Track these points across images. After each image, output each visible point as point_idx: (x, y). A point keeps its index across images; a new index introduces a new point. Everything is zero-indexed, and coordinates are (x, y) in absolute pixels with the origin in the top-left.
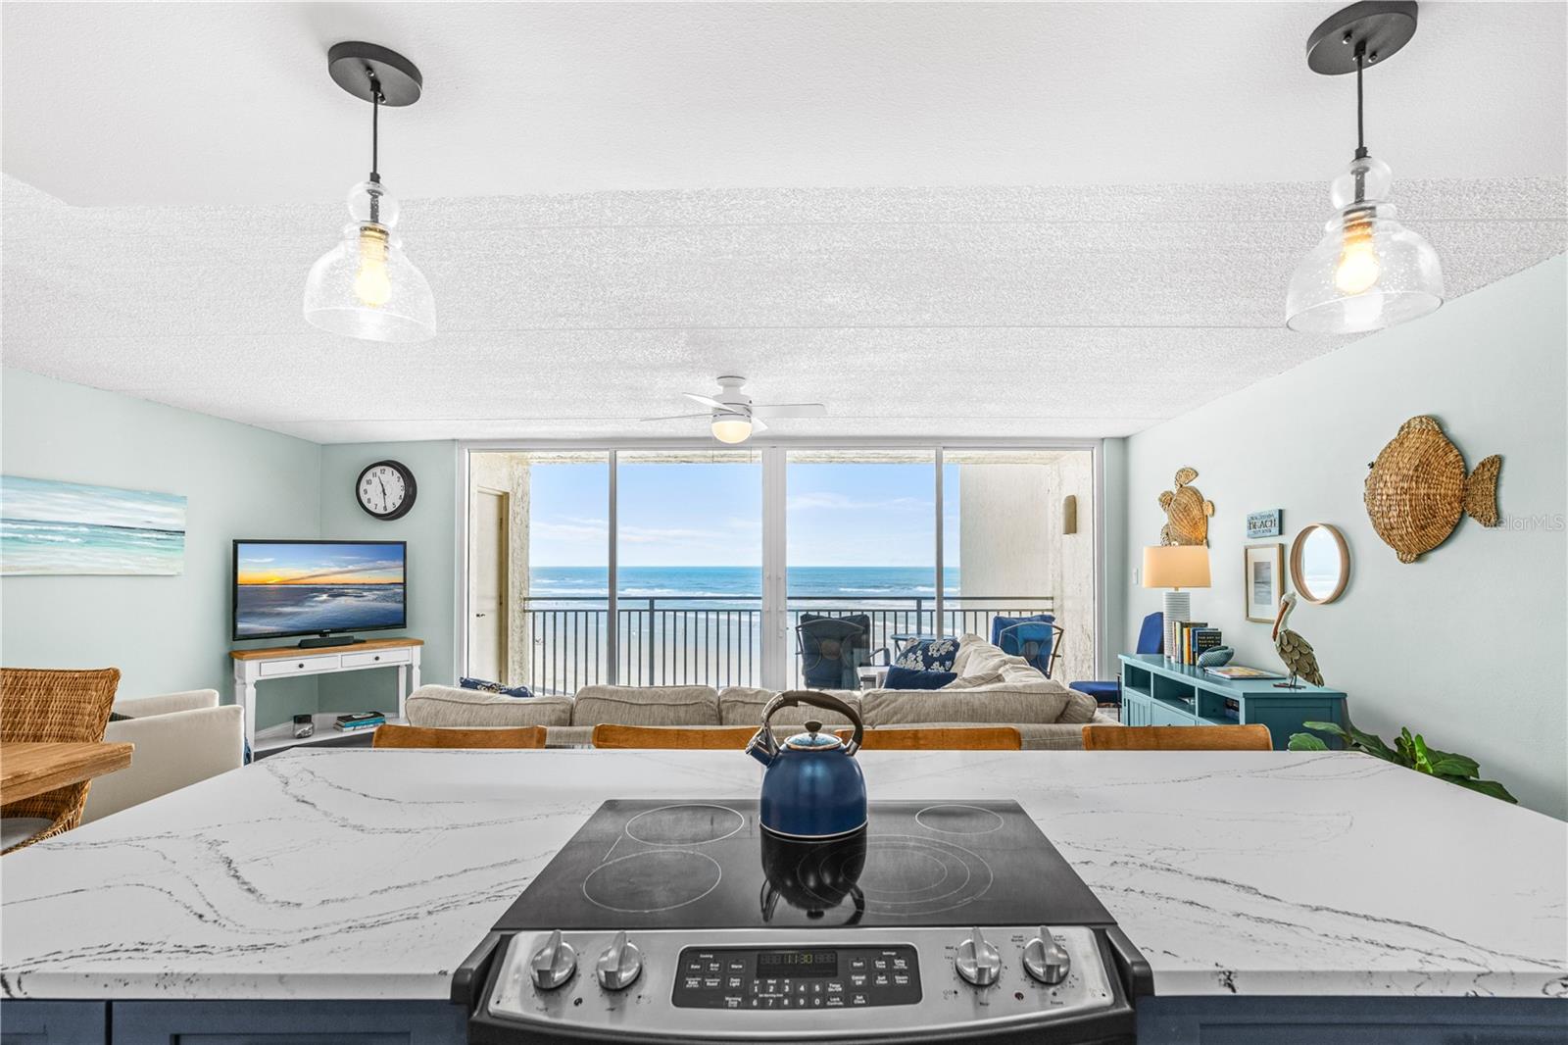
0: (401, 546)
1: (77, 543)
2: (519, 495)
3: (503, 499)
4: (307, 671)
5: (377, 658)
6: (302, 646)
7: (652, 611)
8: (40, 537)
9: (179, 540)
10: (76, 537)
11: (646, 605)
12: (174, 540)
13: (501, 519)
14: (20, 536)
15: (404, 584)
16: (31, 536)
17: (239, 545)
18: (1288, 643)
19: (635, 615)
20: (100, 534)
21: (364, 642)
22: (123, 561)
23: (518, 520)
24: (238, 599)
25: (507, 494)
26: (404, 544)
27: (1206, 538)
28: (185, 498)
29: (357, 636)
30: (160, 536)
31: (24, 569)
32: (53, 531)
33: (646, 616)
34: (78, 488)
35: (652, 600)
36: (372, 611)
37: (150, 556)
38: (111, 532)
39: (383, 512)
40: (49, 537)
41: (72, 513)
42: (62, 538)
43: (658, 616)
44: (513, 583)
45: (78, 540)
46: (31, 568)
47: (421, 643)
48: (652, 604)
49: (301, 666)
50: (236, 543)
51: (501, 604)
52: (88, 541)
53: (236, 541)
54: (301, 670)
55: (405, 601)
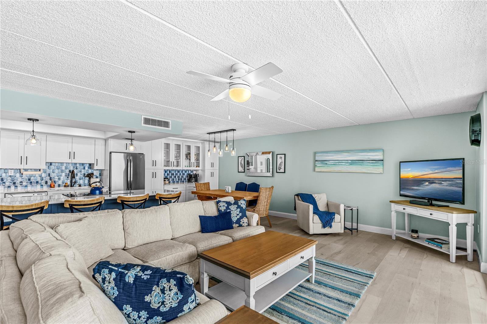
4: (406, 212)
6: (411, 202)
15: (463, 179)
28: (383, 150)
34: (348, 151)
53: (400, 162)
54: (404, 210)
55: (464, 188)
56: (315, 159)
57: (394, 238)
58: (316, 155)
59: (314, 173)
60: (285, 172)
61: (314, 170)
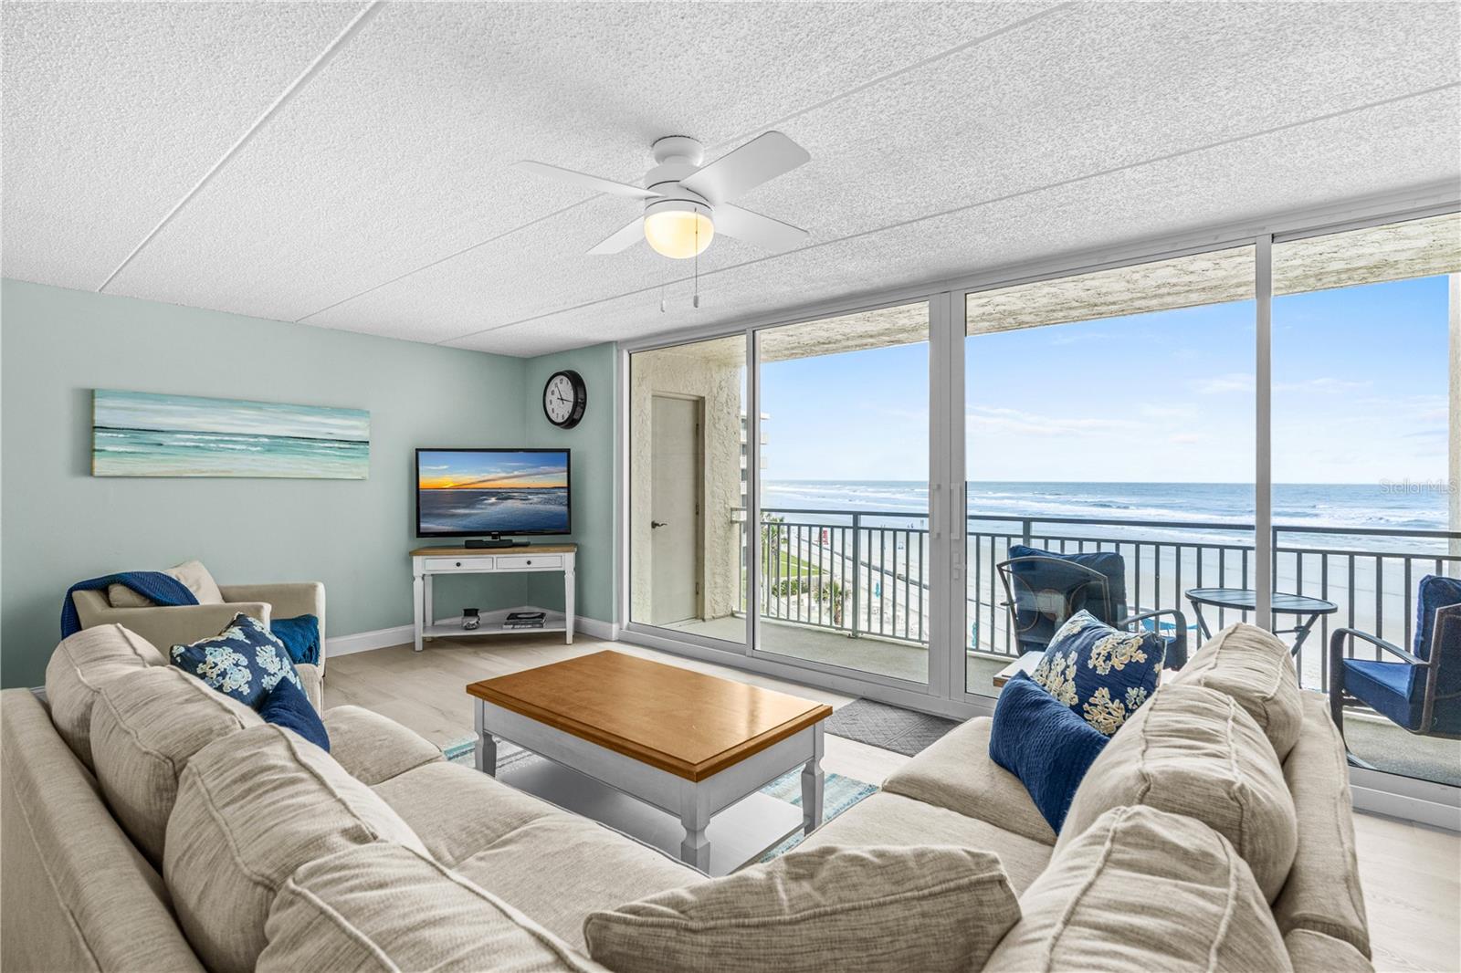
0: (566, 454)
1: (258, 451)
2: (722, 399)
3: (699, 404)
4: (463, 569)
5: (529, 563)
6: (469, 546)
7: (856, 528)
8: (222, 445)
9: (363, 449)
10: (256, 446)
12: (357, 449)
13: (697, 425)
14: (201, 445)
15: (569, 488)
16: (212, 445)
17: (420, 453)
20: (277, 444)
22: (305, 467)
23: (721, 426)
25: (703, 399)
26: (568, 451)
28: (368, 412)
29: (515, 539)
30: (342, 446)
31: (207, 472)
32: (235, 441)
34: (258, 405)
37: (332, 462)
38: (290, 442)
39: (560, 420)
40: (230, 446)
41: (254, 427)
42: (244, 447)
44: (712, 492)
45: (259, 448)
46: (212, 471)
47: (575, 550)
48: (856, 521)
49: (458, 565)
50: (417, 450)
51: (697, 513)
52: (269, 450)
53: (418, 450)
54: (460, 567)
55: (569, 505)
56: (93, 421)
57: (419, 646)
58: (98, 402)
59: (88, 480)
61: (90, 472)
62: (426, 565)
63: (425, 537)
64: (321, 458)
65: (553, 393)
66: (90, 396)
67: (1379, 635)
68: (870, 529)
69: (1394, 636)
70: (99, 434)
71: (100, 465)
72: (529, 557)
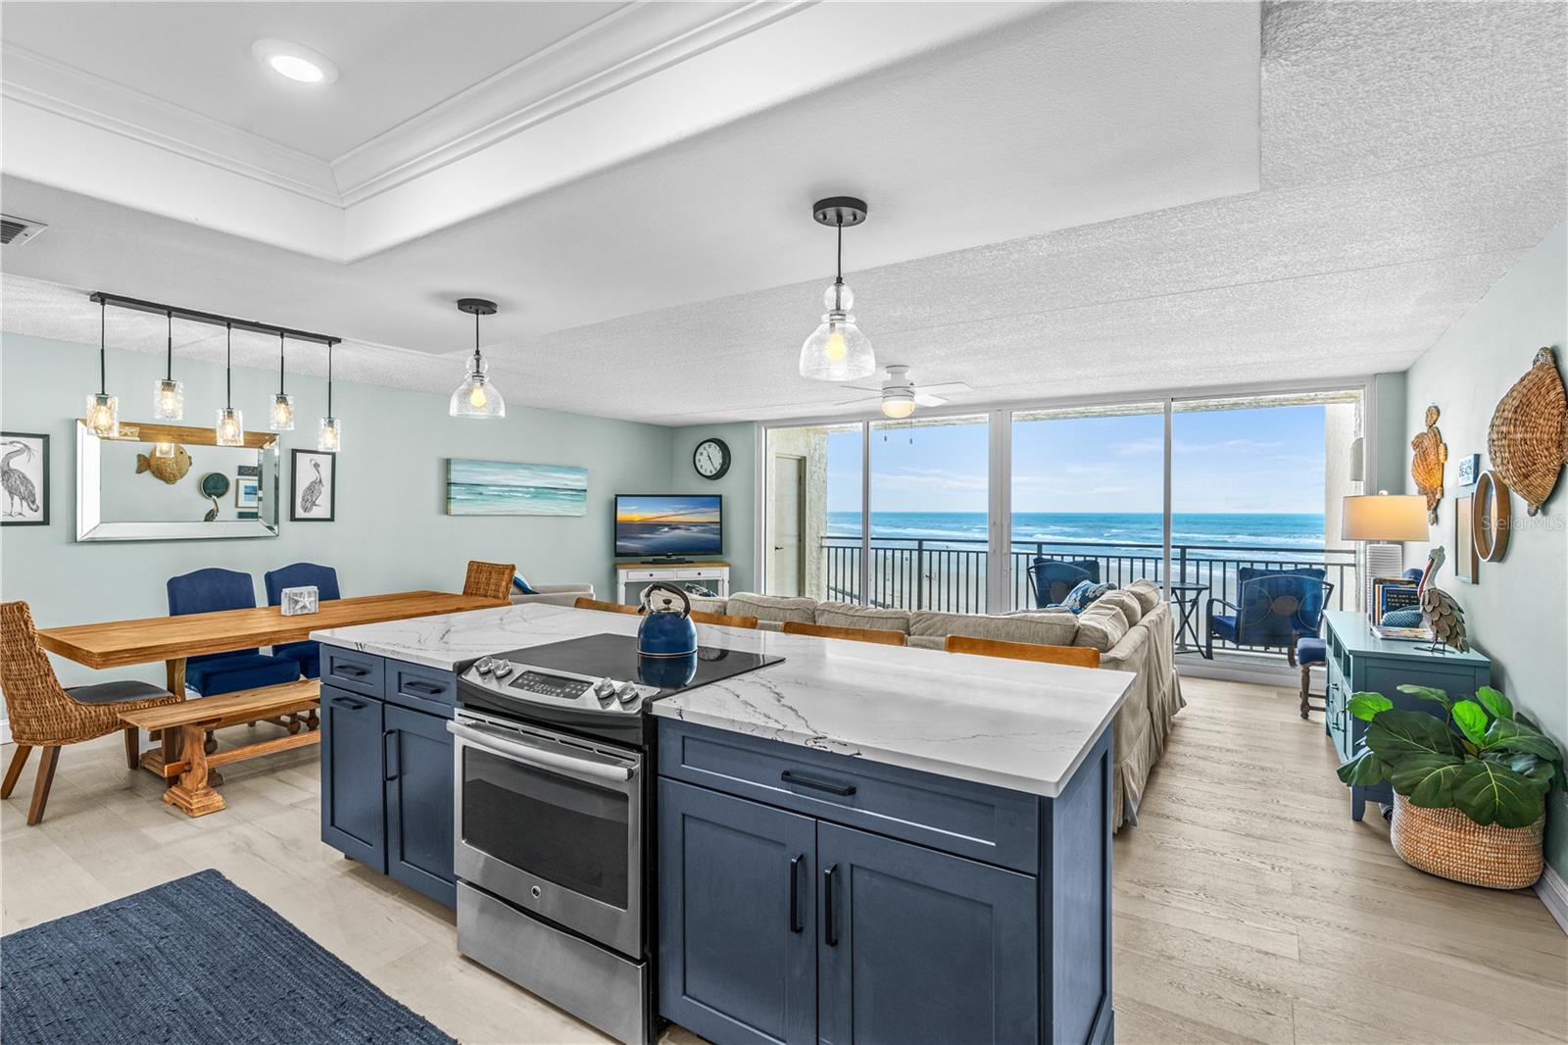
0: (718, 499)
2: (816, 458)
3: (802, 462)
4: (655, 579)
5: (699, 574)
6: (655, 562)
7: (920, 550)
11: (915, 545)
13: (800, 477)
15: (721, 523)
18: (1429, 603)
19: (906, 554)
20: (540, 493)
21: (692, 562)
23: (815, 477)
24: (618, 530)
25: (805, 458)
26: (720, 496)
27: (1442, 486)
28: (586, 469)
29: (686, 558)
33: (915, 554)
35: (921, 541)
36: (697, 539)
38: (546, 491)
39: (709, 474)
40: (515, 494)
43: (926, 555)
44: (810, 525)
47: (729, 565)
48: (920, 545)
49: (651, 575)
51: (800, 540)
52: (535, 497)
53: (616, 496)
54: (652, 577)
55: (721, 535)
58: (453, 467)
59: (446, 517)
60: (332, 519)
61: (447, 512)
62: (626, 575)
63: (621, 556)
64: (560, 502)
65: (701, 454)
66: (448, 462)
67: (1224, 599)
68: (931, 551)
69: (1232, 599)
70: (453, 488)
71: (454, 508)
72: (699, 570)
